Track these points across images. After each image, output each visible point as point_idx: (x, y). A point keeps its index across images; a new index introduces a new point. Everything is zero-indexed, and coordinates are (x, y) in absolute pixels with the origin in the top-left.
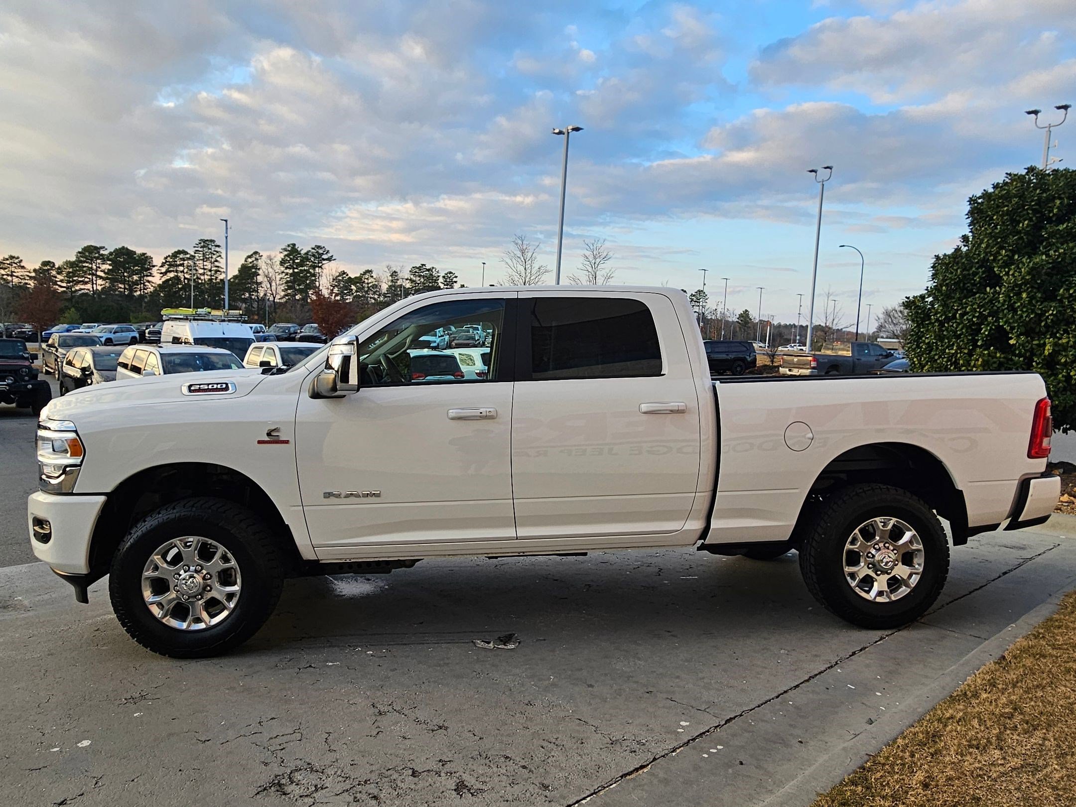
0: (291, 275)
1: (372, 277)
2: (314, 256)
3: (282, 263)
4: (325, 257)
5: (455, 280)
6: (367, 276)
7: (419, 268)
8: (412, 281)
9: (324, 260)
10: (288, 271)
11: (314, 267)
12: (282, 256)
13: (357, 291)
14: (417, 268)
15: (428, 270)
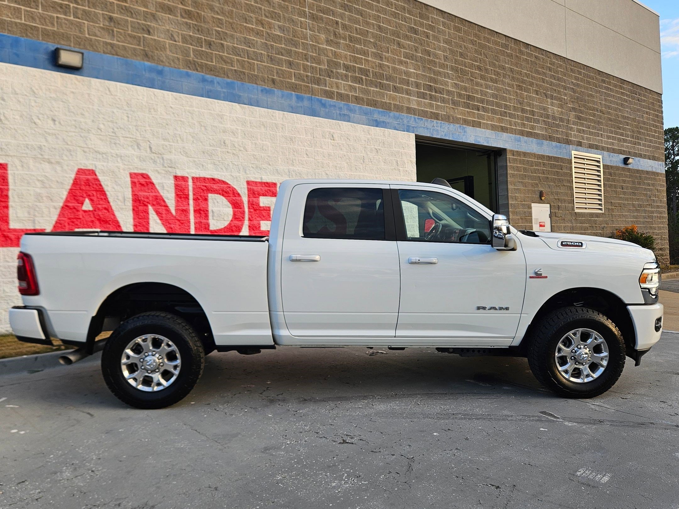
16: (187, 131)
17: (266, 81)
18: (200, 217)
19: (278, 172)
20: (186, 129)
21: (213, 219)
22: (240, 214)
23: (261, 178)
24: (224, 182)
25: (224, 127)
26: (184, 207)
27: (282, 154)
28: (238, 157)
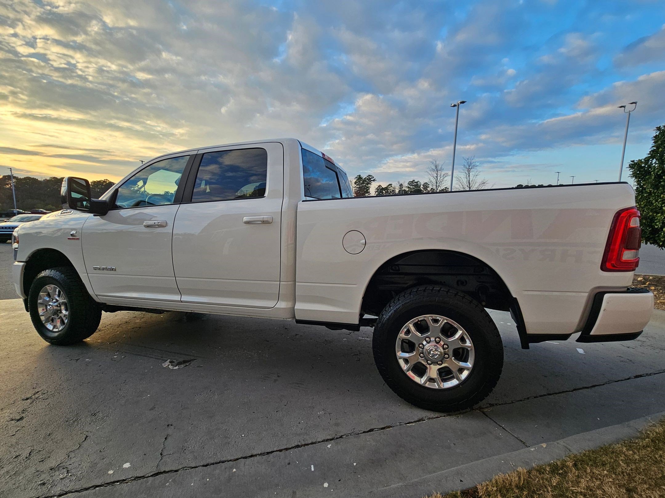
0: (359, 188)
1: (392, 187)
2: (368, 179)
3: (355, 183)
4: (372, 179)
5: (428, 186)
6: (389, 187)
7: (412, 182)
8: (409, 188)
9: (372, 181)
10: (357, 186)
11: (368, 184)
12: (355, 180)
13: (385, 193)
14: (411, 182)
15: (416, 182)
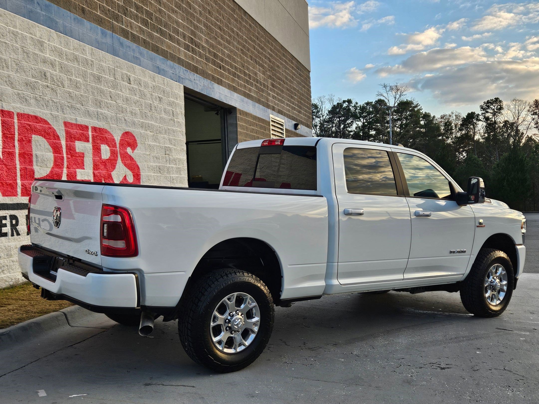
16: (12, 57)
17: (78, 9)
18: (24, 162)
19: (89, 114)
20: (10, 54)
21: (37, 165)
22: (59, 161)
23: (76, 119)
24: (46, 122)
25: (44, 57)
26: (10, 149)
27: (92, 94)
28: (56, 93)
